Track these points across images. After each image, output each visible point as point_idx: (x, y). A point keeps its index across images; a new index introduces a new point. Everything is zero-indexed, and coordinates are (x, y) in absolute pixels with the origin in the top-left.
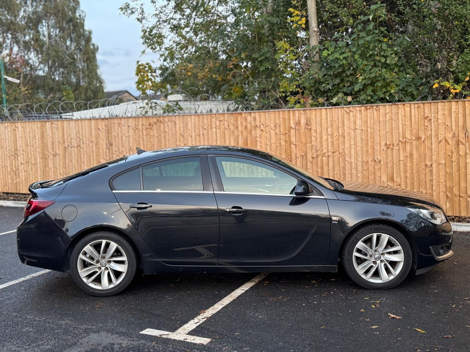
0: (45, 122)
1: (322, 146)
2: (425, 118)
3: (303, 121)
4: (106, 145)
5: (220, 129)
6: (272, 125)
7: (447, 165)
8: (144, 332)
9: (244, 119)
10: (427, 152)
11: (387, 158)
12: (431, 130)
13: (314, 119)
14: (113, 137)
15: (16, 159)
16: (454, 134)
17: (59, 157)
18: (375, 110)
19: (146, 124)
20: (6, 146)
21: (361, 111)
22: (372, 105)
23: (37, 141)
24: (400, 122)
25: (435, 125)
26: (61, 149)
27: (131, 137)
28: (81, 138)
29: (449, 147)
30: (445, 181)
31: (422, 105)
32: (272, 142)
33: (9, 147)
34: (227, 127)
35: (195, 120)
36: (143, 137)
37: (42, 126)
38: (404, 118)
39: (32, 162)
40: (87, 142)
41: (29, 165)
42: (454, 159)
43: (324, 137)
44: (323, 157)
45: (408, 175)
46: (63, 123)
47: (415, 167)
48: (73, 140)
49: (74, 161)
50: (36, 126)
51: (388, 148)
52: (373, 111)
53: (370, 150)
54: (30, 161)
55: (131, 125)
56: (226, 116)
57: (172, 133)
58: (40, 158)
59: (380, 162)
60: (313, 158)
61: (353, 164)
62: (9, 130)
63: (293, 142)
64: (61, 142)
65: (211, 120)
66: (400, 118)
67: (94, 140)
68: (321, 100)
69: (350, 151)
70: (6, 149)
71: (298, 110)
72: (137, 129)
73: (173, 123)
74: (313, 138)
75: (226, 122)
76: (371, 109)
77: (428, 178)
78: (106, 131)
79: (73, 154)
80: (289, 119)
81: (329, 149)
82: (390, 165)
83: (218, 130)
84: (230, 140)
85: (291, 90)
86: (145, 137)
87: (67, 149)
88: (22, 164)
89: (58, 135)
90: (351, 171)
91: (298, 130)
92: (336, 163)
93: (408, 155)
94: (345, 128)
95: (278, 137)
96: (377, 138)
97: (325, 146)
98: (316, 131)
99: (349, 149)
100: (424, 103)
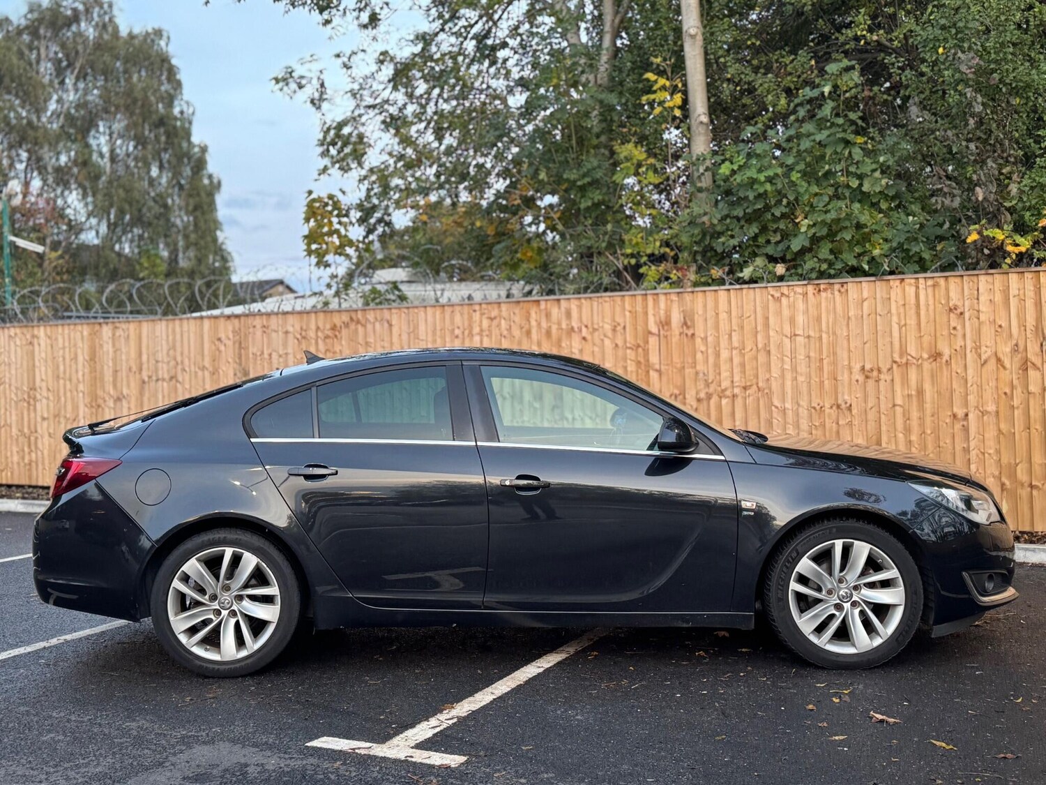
0: (100, 324)
1: (720, 374)
2: (951, 310)
3: (676, 318)
4: (235, 375)
6: (608, 327)
7: (1001, 415)
8: (316, 743)
9: (543, 314)
10: (955, 386)
11: (866, 402)
12: (964, 336)
13: (700, 312)
14: (251, 356)
15: (32, 408)
16: (1017, 345)
17: (129, 403)
18: (836, 293)
19: (325, 326)
20: (10, 379)
21: (805, 294)
22: (832, 281)
23: (80, 366)
24: (895, 319)
25: (972, 325)
26: (132, 384)
27: (291, 358)
28: (179, 359)
29: (1005, 375)
30: (998, 452)
31: (942, 281)
33: (16, 381)
34: (505, 333)
35: (434, 316)
37: (93, 334)
38: (902, 310)
39: (68, 416)
40: (192, 369)
41: (59, 422)
42: (1016, 402)
43: (725, 354)
44: (721, 397)
45: (914, 438)
46: (140, 327)
47: (928, 420)
48: (160, 364)
50: (79, 334)
51: (867, 377)
52: (833, 294)
53: (826, 382)
54: (63, 412)
55: (291, 329)
56: (504, 307)
57: (383, 347)
58: (86, 406)
59: (850, 408)
60: (699, 400)
61: (790, 413)
62: (18, 343)
63: (653, 364)
64: (134, 369)
65: (470, 318)
66: (894, 311)
67: (207, 363)
68: (716, 272)
69: (783, 385)
70: (10, 385)
71: (666, 294)
72: (304, 338)
73: (386, 325)
74: (699, 356)
75: (503, 321)
76: (829, 291)
77: (958, 444)
78: (234, 343)
79: (160, 397)
80: (646, 313)
81: (735, 380)
82: (872, 415)
85: (649, 251)
87: (146, 386)
88: (44, 419)
89: (128, 353)
90: (785, 428)
91: (666, 337)
92: (750, 411)
93: (913, 393)
94: (772, 333)
95: (620, 353)
96: (843, 355)
97: (725, 374)
98: (705, 339)
99: (780, 381)
100: (946, 277)
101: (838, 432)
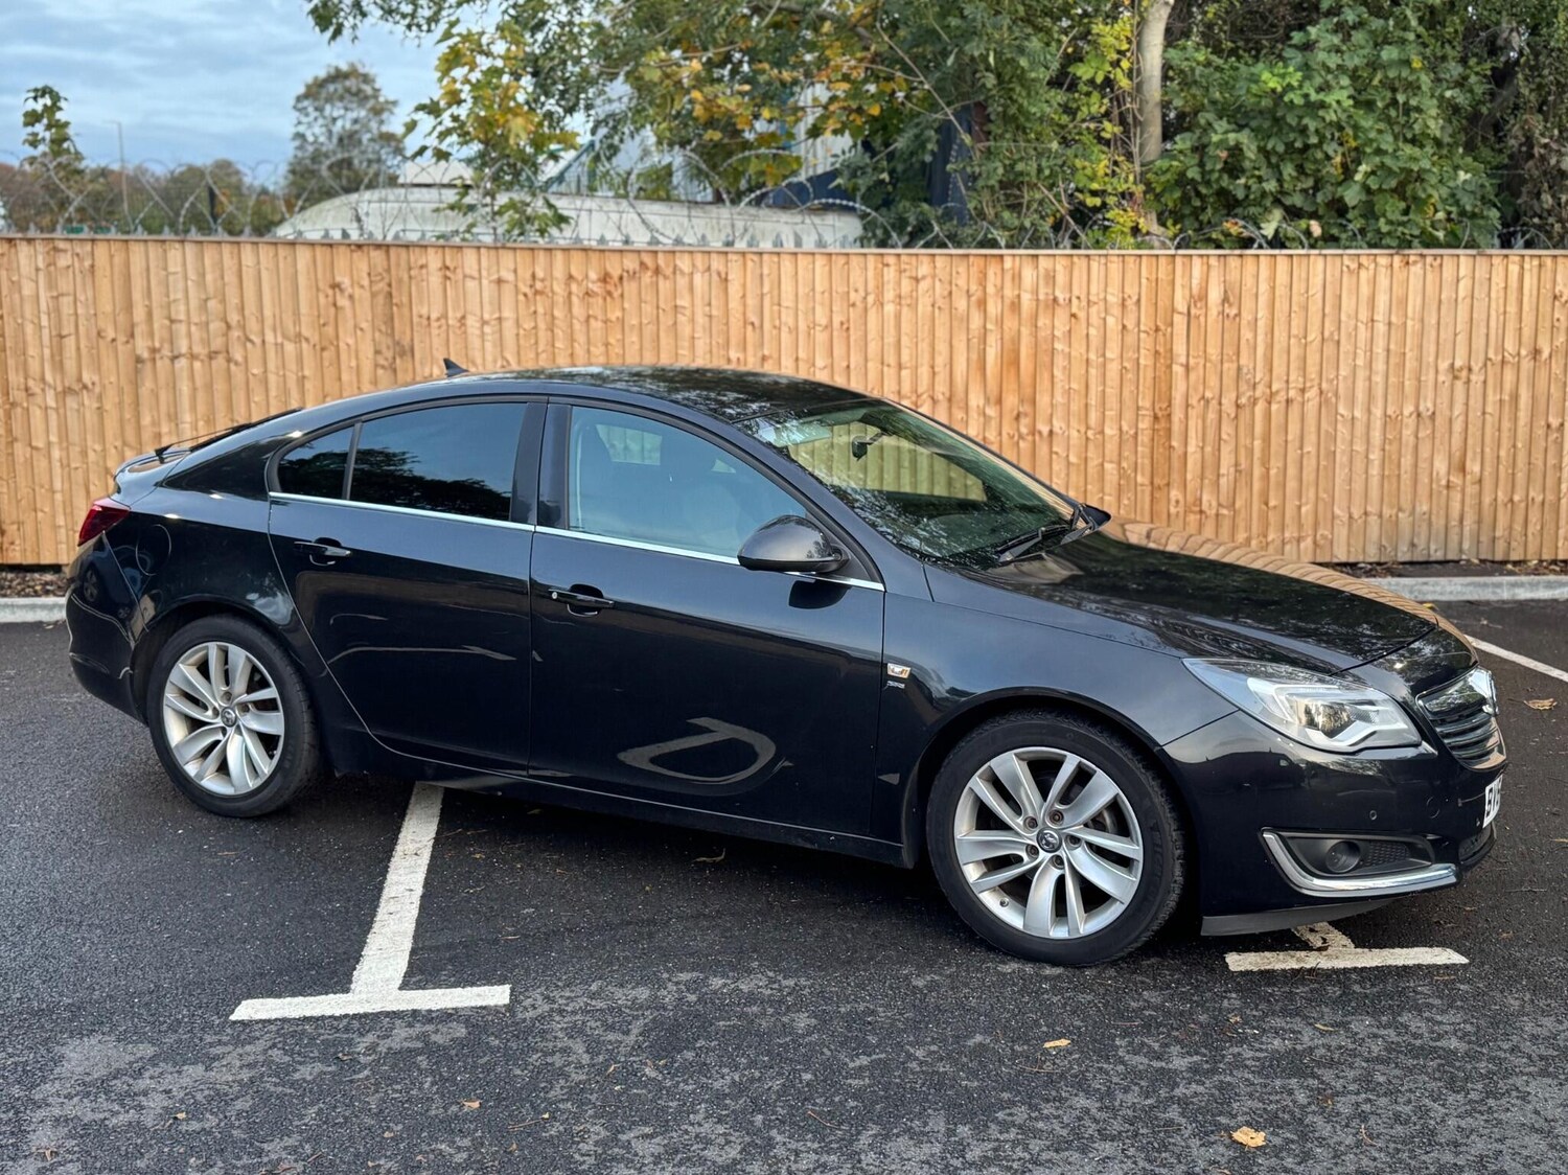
1: (1271, 371)
2: (1555, 297)
3: (1215, 295)
4: (377, 352)
5: (914, 306)
6: (1113, 299)
9: (1008, 277)
10: (1552, 390)
11: (1451, 407)
13: (1250, 286)
14: (415, 319)
18: (1429, 267)
19: (587, 276)
21: (1390, 267)
22: (1424, 252)
27: (509, 326)
28: (234, 318)
31: (1549, 261)
32: (1109, 355)
35: (815, 270)
36: (571, 326)
38: (1502, 294)
40: (270, 337)
43: (1280, 344)
44: (1270, 403)
45: (1503, 453)
47: (1521, 431)
48: (182, 328)
49: (187, 417)
52: (1423, 268)
53: (1407, 383)
55: (510, 277)
56: (940, 261)
57: (710, 316)
59: (1433, 416)
60: (1238, 406)
61: (1359, 426)
63: (1179, 356)
64: (111, 333)
65: (880, 276)
66: (1493, 295)
68: (1234, 227)
69: (1353, 386)
71: (1201, 256)
72: (537, 292)
73: (715, 277)
74: (1243, 342)
75: (937, 283)
76: (1419, 265)
77: (1551, 461)
78: (374, 295)
79: (184, 387)
80: (1172, 282)
81: (1292, 378)
82: (1458, 427)
83: (905, 310)
84: (951, 346)
86: (577, 326)
87: (147, 368)
89: (94, 304)
90: (1352, 443)
91: (1198, 317)
92: (1308, 422)
93: (1506, 398)
94: (1344, 318)
95: (1130, 339)
96: (1430, 349)
97: (1279, 371)
98: (1254, 323)
99: (1350, 381)
100: (1555, 257)
101: (1416, 448)
